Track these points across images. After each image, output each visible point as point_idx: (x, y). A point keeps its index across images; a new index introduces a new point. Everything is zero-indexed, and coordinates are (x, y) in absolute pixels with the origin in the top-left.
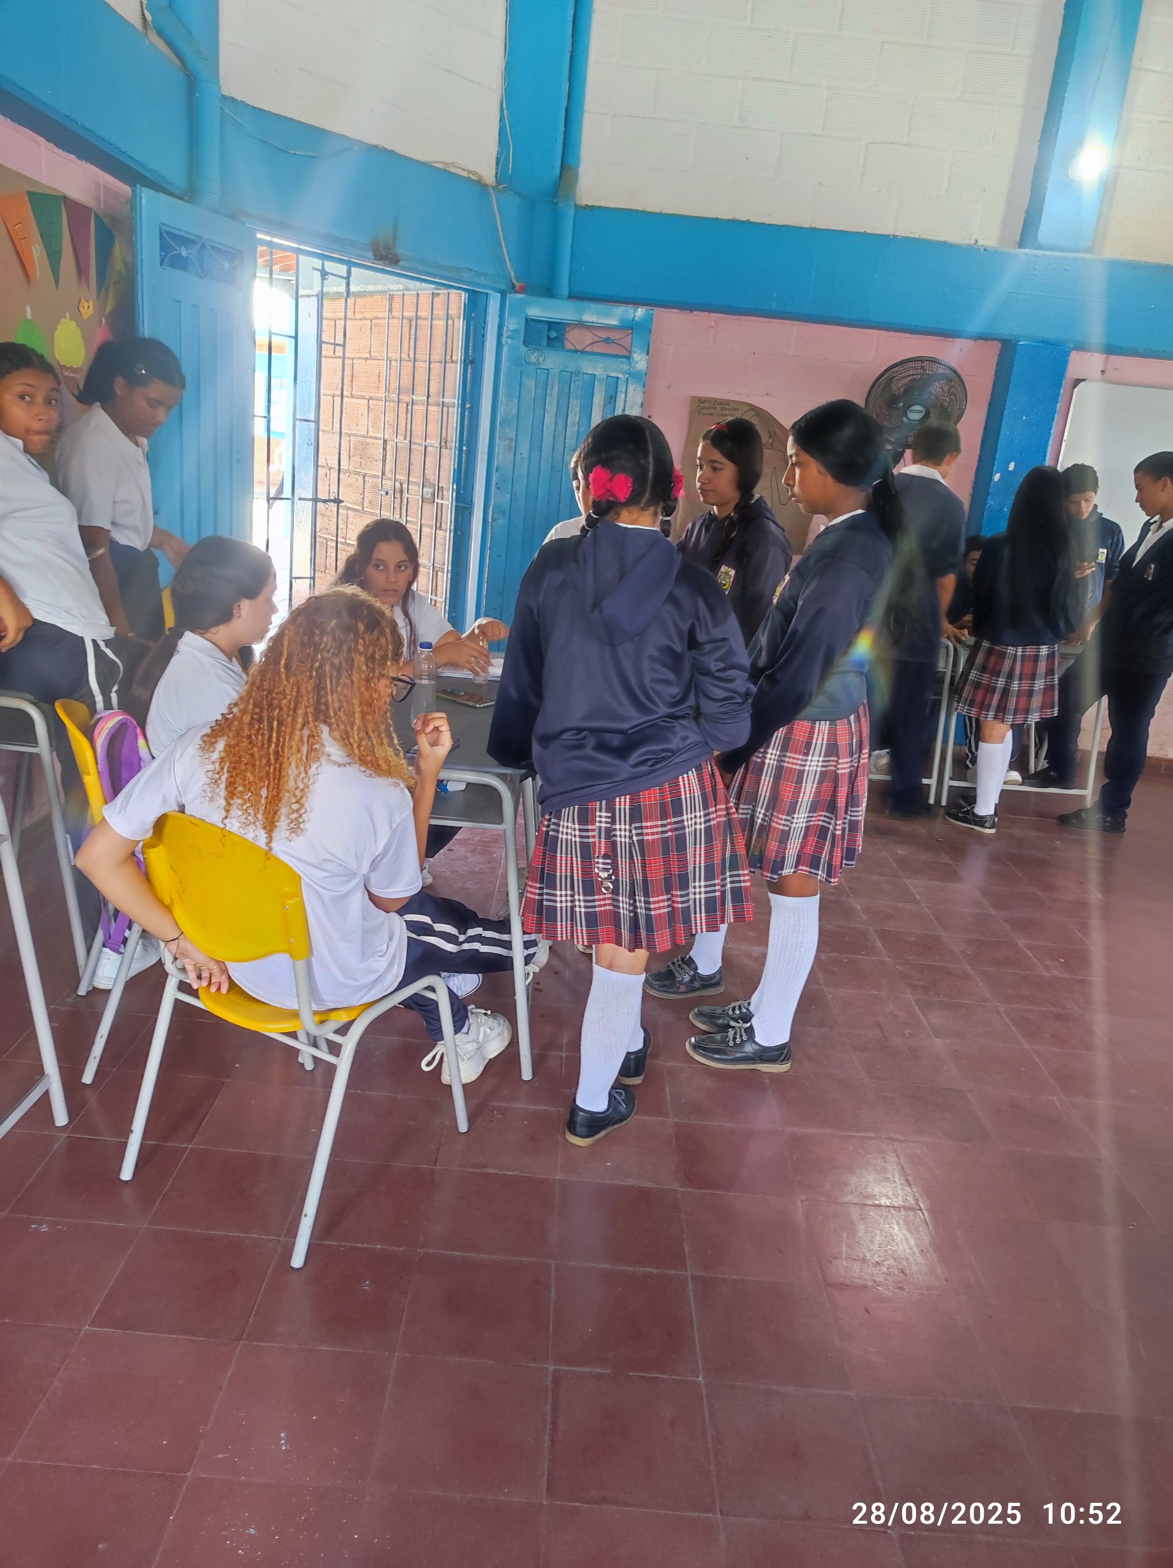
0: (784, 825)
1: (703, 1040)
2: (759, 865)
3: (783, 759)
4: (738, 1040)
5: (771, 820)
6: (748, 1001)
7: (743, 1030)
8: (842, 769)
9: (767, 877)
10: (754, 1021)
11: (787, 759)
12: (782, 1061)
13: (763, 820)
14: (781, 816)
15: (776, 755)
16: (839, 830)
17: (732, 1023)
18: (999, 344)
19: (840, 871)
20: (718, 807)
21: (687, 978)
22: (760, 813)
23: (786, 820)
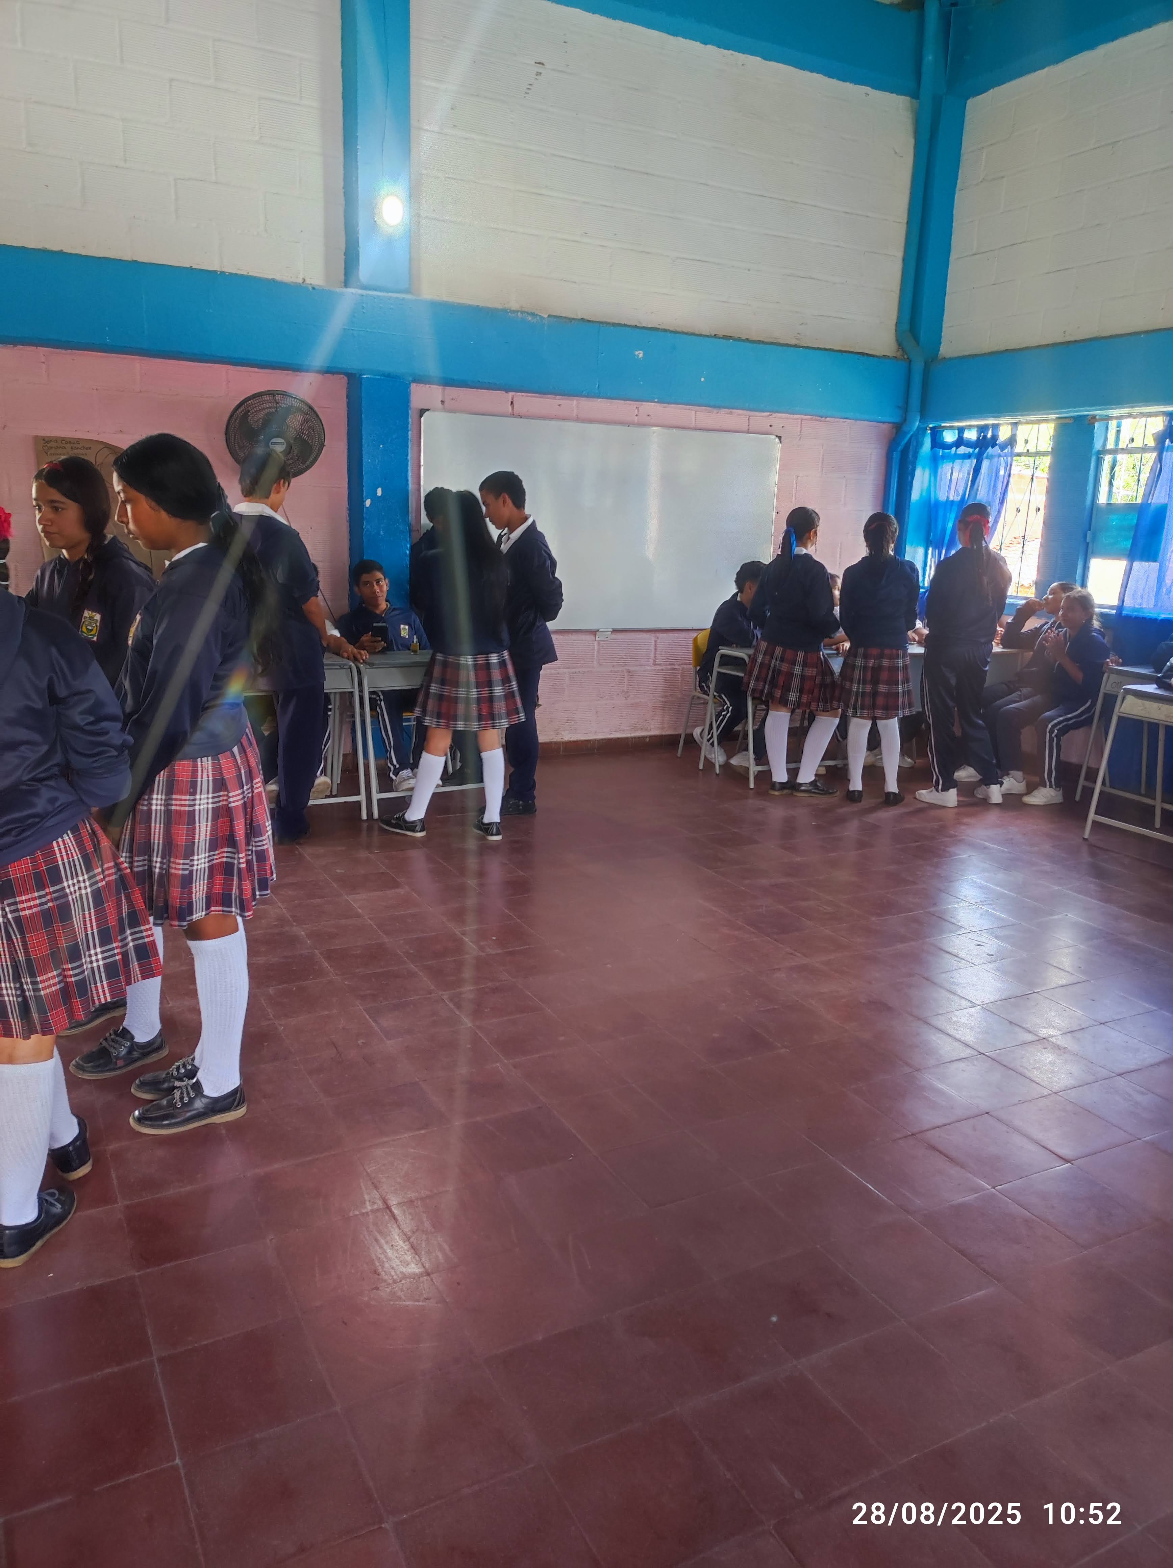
0: (183, 869)
1: (147, 1111)
2: (165, 915)
3: (170, 802)
4: (186, 1100)
5: (169, 866)
6: (192, 1057)
7: (189, 1088)
8: (234, 802)
9: (176, 926)
10: (200, 1075)
11: (174, 802)
12: (236, 1107)
13: (161, 868)
14: (178, 861)
15: (161, 799)
16: (243, 863)
17: (177, 1084)
18: (346, 378)
19: (254, 903)
20: (106, 866)
21: (123, 1051)
22: (156, 862)
23: (184, 864)
